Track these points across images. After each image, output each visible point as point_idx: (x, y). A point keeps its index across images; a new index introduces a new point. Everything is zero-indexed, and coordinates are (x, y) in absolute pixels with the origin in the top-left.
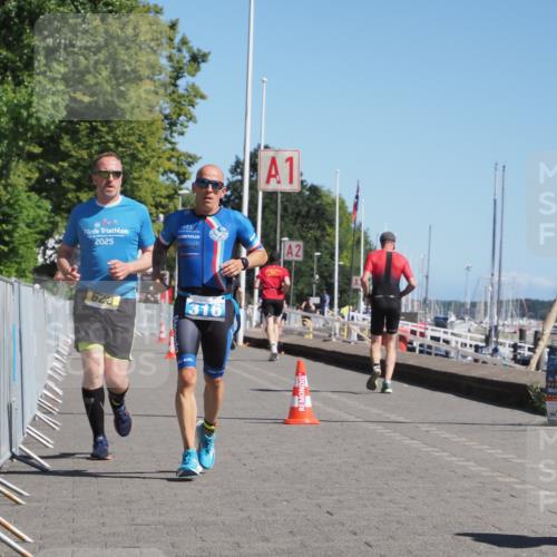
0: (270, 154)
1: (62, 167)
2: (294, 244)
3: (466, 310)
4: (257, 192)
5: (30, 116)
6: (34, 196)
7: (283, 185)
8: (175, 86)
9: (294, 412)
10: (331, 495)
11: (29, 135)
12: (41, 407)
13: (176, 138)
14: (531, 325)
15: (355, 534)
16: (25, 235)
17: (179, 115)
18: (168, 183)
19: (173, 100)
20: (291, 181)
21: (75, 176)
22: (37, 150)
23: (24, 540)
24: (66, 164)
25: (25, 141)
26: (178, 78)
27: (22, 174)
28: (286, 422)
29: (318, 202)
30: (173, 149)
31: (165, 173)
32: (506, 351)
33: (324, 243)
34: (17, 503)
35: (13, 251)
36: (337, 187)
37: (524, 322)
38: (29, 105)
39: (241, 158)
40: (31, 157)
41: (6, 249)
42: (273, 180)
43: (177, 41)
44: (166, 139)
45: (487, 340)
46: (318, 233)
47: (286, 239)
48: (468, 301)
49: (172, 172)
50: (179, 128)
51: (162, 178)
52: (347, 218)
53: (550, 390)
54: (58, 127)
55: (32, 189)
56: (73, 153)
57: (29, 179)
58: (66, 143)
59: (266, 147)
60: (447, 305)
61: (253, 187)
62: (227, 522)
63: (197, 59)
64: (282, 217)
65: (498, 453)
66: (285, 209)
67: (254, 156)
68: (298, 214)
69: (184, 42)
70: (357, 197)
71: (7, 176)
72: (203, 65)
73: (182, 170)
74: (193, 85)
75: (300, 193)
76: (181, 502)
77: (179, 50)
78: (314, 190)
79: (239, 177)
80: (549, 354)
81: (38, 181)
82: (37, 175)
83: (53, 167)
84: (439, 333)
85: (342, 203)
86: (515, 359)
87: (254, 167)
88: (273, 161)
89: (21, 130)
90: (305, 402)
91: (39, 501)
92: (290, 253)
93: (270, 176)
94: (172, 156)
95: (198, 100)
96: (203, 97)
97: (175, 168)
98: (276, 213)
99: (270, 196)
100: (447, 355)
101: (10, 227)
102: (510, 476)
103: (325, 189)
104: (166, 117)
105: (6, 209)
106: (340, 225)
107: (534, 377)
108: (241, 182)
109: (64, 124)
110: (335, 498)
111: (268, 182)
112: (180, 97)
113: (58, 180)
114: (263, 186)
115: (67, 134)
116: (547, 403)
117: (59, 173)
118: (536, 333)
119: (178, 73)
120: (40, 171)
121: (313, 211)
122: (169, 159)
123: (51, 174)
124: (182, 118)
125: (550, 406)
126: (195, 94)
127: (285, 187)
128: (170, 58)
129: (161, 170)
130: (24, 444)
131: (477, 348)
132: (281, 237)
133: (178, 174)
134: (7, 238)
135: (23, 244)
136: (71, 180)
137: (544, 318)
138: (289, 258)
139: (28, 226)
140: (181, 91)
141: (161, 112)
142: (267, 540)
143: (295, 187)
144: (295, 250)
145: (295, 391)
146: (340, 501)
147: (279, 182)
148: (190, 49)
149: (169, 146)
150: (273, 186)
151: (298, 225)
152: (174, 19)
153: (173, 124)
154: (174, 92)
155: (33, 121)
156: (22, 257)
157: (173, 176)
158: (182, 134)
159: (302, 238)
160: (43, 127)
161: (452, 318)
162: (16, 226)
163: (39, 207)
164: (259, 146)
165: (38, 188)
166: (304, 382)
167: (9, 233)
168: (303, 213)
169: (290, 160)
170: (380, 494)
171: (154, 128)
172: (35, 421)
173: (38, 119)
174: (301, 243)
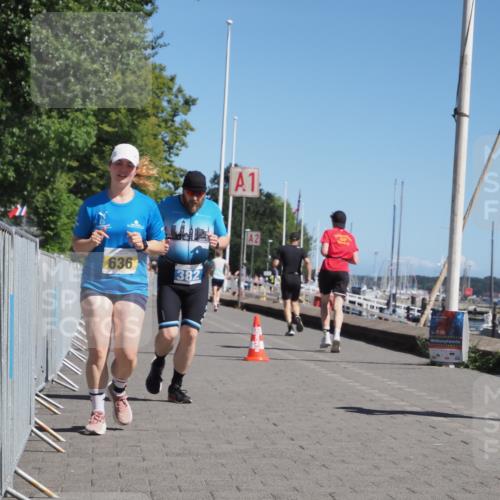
0: (239, 170)
1: (91, 176)
2: (254, 234)
3: (374, 283)
4: (228, 197)
5: (71, 140)
6: (73, 197)
7: (247, 192)
8: (173, 121)
9: (251, 353)
10: (276, 412)
11: (69, 154)
12: (73, 346)
13: (173, 158)
14: (420, 294)
15: (292, 440)
16: (65, 224)
17: (175, 142)
18: (166, 189)
19: (171, 131)
20: (253, 190)
21: (101, 183)
22: (75, 164)
23: (58, 440)
24: (94, 175)
25: (67, 158)
26: (175, 115)
27: (63, 181)
28: (245, 359)
29: (272, 205)
30: (171, 166)
31: (164, 182)
32: (402, 312)
33: (275, 234)
34: (55, 413)
35: (57, 235)
36: (285, 194)
37: (415, 292)
38: (69, 133)
39: (218, 172)
40: (71, 169)
41: (51, 233)
42: (240, 189)
43: (175, 89)
44: (166, 159)
45: (388, 304)
46: (271, 227)
47: (248, 230)
48: (375, 275)
49: (169, 181)
50: (174, 151)
51: (162, 186)
52: (292, 216)
53: (432, 341)
54: (91, 149)
55: (71, 191)
56: (100, 167)
57: (69, 184)
58: (95, 160)
59: (236, 165)
60: (361, 279)
61: (226, 193)
62: (202, 429)
63: (189, 103)
64: (246, 215)
65: (395, 384)
66: (248, 209)
67: (227, 171)
68: (257, 213)
69: (180, 90)
70: (299, 201)
71: (54, 182)
72: (192, 107)
73: (177, 181)
74: (185, 121)
75: (259, 198)
76: (171, 415)
77: (176, 96)
78: (269, 196)
79: (216, 186)
80: (432, 315)
81: (75, 186)
82: (74, 182)
83: (86, 176)
84: (355, 298)
85: (288, 206)
86: (408, 318)
87: (227, 179)
88: (241, 176)
89: (64, 150)
90: (259, 345)
91: (70, 412)
92: (251, 240)
93: (238, 186)
94: (170, 171)
95: (189, 132)
96: (192, 130)
97: (172, 179)
98: (241, 212)
99: (238, 200)
100: (360, 314)
101: (55, 218)
102: (403, 401)
103: (277, 196)
104: (166, 143)
105: (52, 205)
106: (287, 221)
107: (421, 331)
108: (218, 189)
109: (95, 146)
110: (280, 414)
111: (236, 189)
112: (177, 129)
113: (90, 186)
114: (233, 193)
115: (96, 153)
116: (431, 350)
117: (90, 181)
118: (424, 300)
119: (175, 113)
120: (77, 179)
121: (268, 211)
122: (167, 173)
123: (85, 181)
124: (177, 144)
125: (432, 352)
126: (187, 128)
127: (249, 194)
128: (169, 102)
129: (162, 180)
130: (61, 371)
131: (381, 310)
132: (246, 228)
133: (174, 183)
134: (52, 226)
135: (64, 230)
136: (98, 186)
137: (430, 290)
138: (251, 243)
139: (68, 217)
140: (177, 125)
141: (163, 140)
142: (231, 443)
143: (256, 194)
144: (254, 238)
145: (253, 338)
146: (283, 417)
147: (244, 190)
148: (184, 96)
149: (168, 163)
150: (240, 193)
151: (258, 221)
152: (173, 74)
153: (171, 148)
154: (172, 125)
155: (73, 144)
156: (62, 239)
157: (170, 184)
158: (177, 155)
159: (260, 229)
160: (79, 149)
161: (364, 288)
162: (59, 217)
163: (76, 204)
164: (231, 165)
165: (75, 191)
166: (259, 331)
167: (55, 222)
168: (261, 212)
169: (252, 175)
170: (311, 412)
171: (157, 150)
172: (69, 356)
173: (76, 143)
174: (259, 233)
